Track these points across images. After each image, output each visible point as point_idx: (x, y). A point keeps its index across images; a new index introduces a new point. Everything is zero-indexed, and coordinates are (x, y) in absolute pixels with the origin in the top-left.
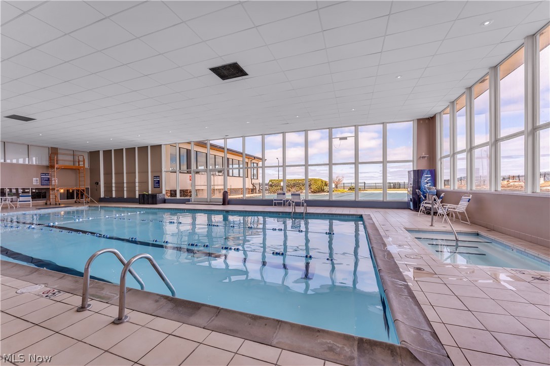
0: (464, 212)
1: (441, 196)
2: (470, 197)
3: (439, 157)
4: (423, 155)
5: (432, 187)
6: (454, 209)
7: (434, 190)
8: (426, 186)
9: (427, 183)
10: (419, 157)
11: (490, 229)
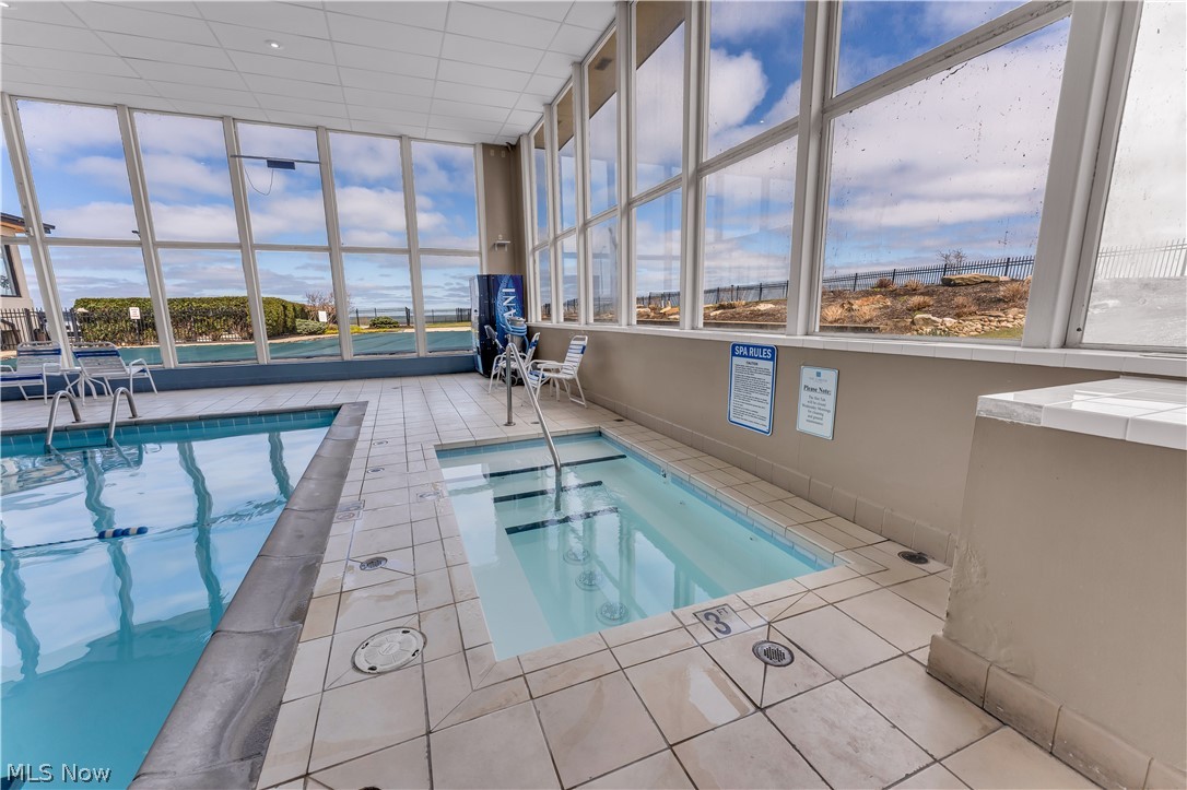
0: (574, 379)
1: (533, 340)
2: (585, 343)
3: (530, 247)
4: (501, 239)
5: (517, 318)
6: (557, 371)
7: (521, 325)
8: (506, 315)
9: (509, 308)
10: (492, 244)
11: (622, 416)
